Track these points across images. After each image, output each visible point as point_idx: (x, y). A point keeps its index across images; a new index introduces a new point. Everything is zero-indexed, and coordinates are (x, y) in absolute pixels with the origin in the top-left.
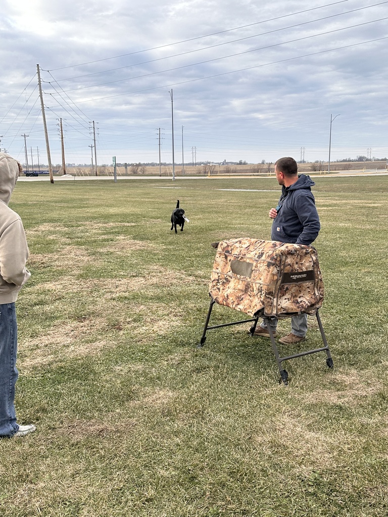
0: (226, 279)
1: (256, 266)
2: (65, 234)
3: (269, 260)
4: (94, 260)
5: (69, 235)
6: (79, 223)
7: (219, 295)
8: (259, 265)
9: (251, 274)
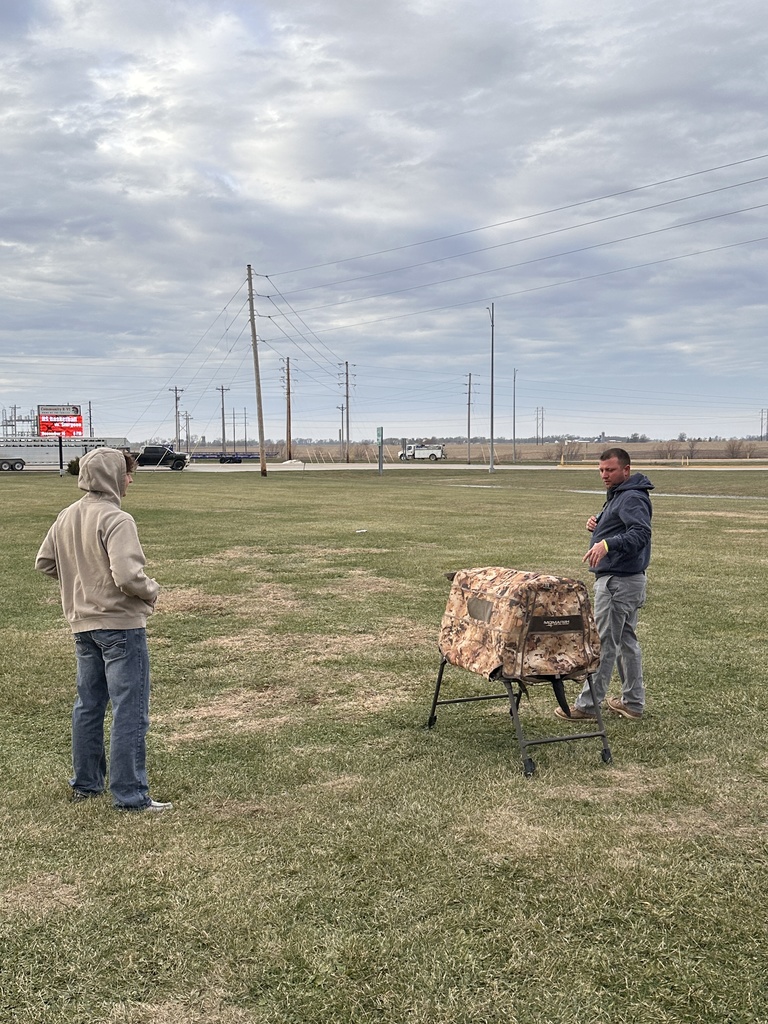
0: (461, 626)
1: (497, 607)
2: (264, 565)
3: (512, 597)
4: (303, 606)
5: (270, 567)
6: (294, 547)
7: (450, 650)
8: (500, 604)
9: (490, 618)
